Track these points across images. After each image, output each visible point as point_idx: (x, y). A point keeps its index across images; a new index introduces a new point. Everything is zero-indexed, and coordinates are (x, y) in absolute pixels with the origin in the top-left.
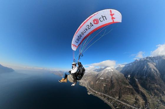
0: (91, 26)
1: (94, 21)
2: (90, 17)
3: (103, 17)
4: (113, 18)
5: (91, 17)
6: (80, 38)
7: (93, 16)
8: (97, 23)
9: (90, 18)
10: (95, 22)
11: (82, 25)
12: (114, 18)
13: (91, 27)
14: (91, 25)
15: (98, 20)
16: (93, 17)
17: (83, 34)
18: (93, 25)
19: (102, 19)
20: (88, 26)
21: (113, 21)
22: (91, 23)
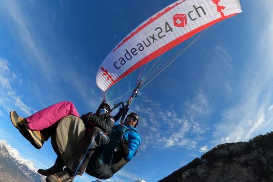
0: (167, 32)
1: (175, 19)
2: (166, 8)
3: (196, 9)
4: (220, 9)
5: (170, 9)
6: (129, 58)
7: (173, 7)
8: (182, 25)
9: (166, 11)
10: (179, 21)
11: (145, 25)
12: (223, 8)
13: (166, 34)
14: (168, 29)
15: (186, 17)
16: (173, 9)
17: (141, 48)
18: (171, 29)
19: (194, 15)
20: (159, 30)
21: (222, 14)
22: (167, 23)
